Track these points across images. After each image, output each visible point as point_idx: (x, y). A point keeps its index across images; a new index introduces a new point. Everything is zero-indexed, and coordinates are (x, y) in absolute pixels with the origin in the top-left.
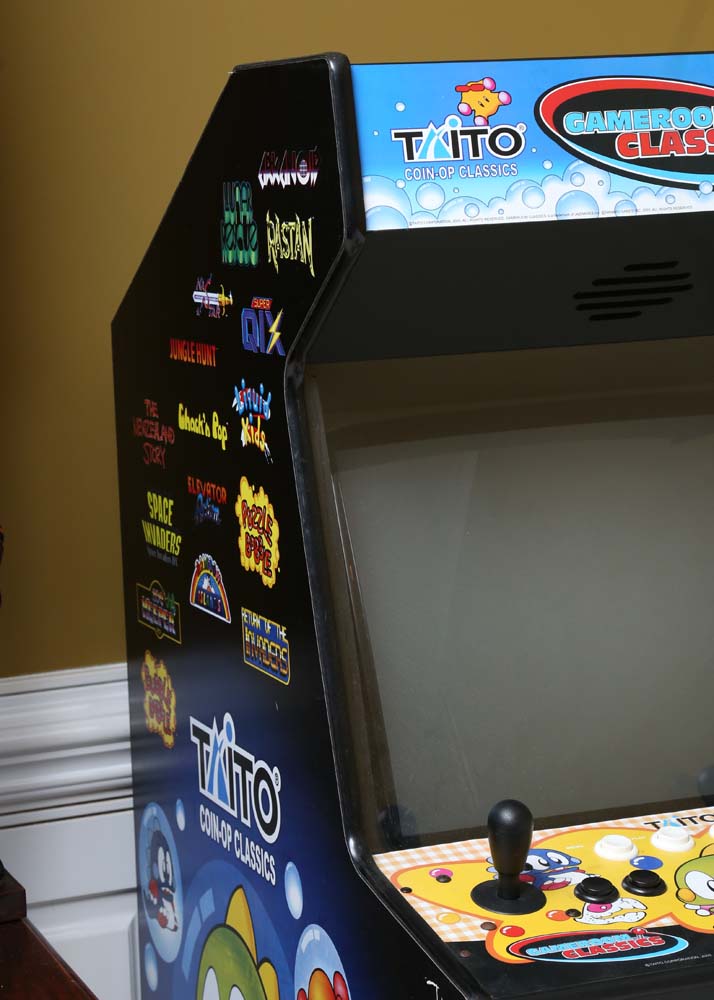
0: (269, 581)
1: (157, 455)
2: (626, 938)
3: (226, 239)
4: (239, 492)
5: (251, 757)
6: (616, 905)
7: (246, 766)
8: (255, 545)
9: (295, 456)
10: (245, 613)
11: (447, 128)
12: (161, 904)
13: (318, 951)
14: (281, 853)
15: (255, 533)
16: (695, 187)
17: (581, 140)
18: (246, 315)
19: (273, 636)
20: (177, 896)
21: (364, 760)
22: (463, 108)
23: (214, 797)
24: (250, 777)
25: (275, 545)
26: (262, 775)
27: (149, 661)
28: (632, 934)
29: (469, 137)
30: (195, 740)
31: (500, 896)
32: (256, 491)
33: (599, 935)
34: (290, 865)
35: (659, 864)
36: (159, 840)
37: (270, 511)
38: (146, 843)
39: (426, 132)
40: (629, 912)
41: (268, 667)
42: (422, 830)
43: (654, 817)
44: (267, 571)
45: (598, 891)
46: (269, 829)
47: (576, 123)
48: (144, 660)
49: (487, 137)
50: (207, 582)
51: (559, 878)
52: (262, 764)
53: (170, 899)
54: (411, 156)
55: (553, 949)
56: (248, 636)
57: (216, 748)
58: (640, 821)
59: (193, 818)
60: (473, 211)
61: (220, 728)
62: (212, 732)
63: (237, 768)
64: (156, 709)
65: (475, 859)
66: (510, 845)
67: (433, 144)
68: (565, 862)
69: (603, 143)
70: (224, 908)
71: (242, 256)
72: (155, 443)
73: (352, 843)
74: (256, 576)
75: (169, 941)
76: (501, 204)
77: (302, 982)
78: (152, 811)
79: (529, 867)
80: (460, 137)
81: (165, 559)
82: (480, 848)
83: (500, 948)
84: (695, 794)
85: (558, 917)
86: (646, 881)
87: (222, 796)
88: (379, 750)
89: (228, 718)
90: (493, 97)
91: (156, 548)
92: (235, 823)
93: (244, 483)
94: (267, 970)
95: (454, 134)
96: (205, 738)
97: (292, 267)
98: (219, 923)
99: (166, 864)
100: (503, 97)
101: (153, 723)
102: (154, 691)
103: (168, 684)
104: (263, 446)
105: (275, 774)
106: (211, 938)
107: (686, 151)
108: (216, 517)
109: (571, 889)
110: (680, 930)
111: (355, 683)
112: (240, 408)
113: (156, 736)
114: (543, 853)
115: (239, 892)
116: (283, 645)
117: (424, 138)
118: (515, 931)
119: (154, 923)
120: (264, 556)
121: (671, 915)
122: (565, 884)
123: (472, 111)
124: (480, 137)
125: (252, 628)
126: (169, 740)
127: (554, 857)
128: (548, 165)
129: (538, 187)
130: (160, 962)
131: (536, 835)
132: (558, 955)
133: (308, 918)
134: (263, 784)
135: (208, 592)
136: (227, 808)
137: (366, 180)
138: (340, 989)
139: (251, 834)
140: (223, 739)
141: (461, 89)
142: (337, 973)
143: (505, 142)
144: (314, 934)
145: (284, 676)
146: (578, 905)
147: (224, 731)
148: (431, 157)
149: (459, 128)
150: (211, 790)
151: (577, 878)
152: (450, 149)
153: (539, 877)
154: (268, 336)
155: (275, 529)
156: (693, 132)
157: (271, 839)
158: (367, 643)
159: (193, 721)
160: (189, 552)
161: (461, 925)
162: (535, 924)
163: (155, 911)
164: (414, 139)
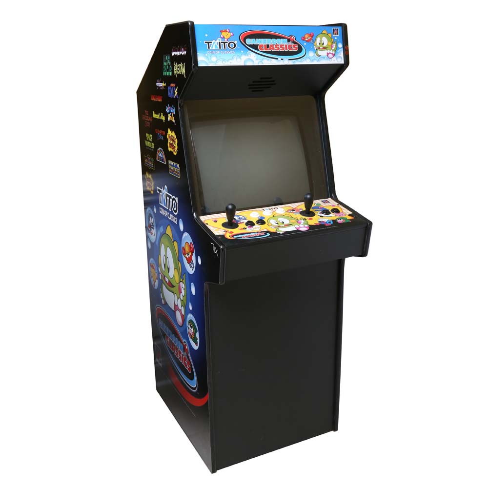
0: (175, 154)
1: (148, 124)
2: (256, 234)
3: (164, 69)
4: (168, 132)
5: (171, 195)
6: (254, 227)
7: (170, 197)
8: (172, 145)
9: (181, 123)
10: (169, 162)
11: (218, 41)
12: (151, 230)
13: (187, 238)
14: (178, 217)
15: (172, 142)
16: (277, 59)
17: (250, 46)
18: (169, 88)
19: (176, 167)
20: (154, 228)
21: (197, 195)
22: (222, 36)
23: (163, 205)
24: (171, 200)
25: (176, 145)
26: (174, 199)
27: (147, 174)
28: (258, 233)
29: (223, 44)
30: (158, 192)
31: (228, 225)
32: (172, 132)
33: (250, 233)
34: (180, 220)
35: (264, 218)
36: (150, 216)
37: (175, 137)
38: (147, 216)
39: (213, 42)
40: (257, 228)
41: (174, 174)
42: (210, 211)
43: (264, 208)
44: (175, 151)
45: (250, 224)
46: (175, 212)
47: (249, 41)
48: (146, 174)
49: (227, 44)
50: (161, 154)
51: (242, 221)
52: (174, 197)
53: (153, 228)
54: (209, 48)
55: (240, 236)
56: (170, 167)
57: (163, 194)
58: (260, 209)
59: (158, 210)
60: (224, 62)
61: (164, 189)
62: (162, 190)
63: (168, 198)
64: (149, 185)
65: (223, 217)
66: (231, 213)
67: (214, 45)
68: (243, 218)
69: (255, 47)
70: (165, 229)
71: (168, 74)
72: (147, 121)
73: (194, 214)
74: (172, 153)
75: (153, 238)
76: (231, 61)
77: (183, 245)
78: (149, 209)
79: (235, 219)
80: (221, 44)
81: (151, 149)
82: (224, 215)
83: (228, 236)
84: (273, 203)
85: (241, 229)
86: (261, 222)
87: (165, 205)
88: (201, 194)
89: (166, 186)
90: (229, 34)
91: (148, 147)
92: (168, 211)
93: (169, 130)
94: (175, 243)
95: (220, 43)
96: (160, 191)
97: (180, 76)
98: (164, 233)
99: (152, 221)
100: (232, 34)
101: (148, 189)
102: (148, 181)
103: (152, 179)
104: (173, 121)
105: (177, 199)
106: (163, 237)
107: (275, 49)
108: (162, 139)
109: (244, 223)
110: (268, 232)
111: (195, 177)
112: (168, 112)
113: (149, 192)
114: (238, 216)
115: (169, 227)
116: (178, 169)
117: (212, 43)
118: (232, 232)
119: (149, 234)
120: (174, 147)
121: (266, 229)
122: (243, 223)
123: (224, 37)
124: (226, 44)
125: (171, 165)
126: (152, 192)
127: (241, 217)
128: (242, 52)
129: (240, 57)
130: (151, 243)
131: (237, 212)
132: (241, 237)
133: (184, 231)
134: (174, 201)
135: (161, 157)
136: (166, 207)
137: (198, 53)
138: (192, 246)
139: (171, 213)
140: (165, 191)
141: (221, 32)
142: (191, 243)
143: (232, 45)
144: (186, 234)
145: (179, 176)
146: (246, 227)
147: (165, 190)
148: (214, 48)
149: (221, 41)
150: (162, 203)
151: (246, 221)
152: (218, 46)
153: (238, 221)
154: (174, 93)
155: (176, 141)
156: (277, 45)
157: (176, 214)
158: (198, 165)
159: (158, 188)
160: (156, 147)
161: (219, 231)
162: (236, 231)
163: (150, 231)
164: (210, 44)
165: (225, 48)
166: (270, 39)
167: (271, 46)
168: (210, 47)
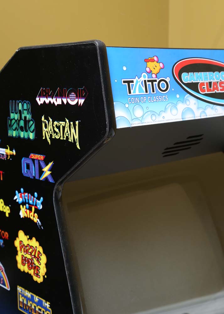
11: (142, 79)
17: (188, 85)
22: (148, 70)
29: (150, 83)
39: (135, 81)
47: (187, 78)
49: (157, 83)
54: (130, 92)
60: (154, 118)
69: (194, 86)
76: (163, 114)
80: (147, 83)
90: (157, 64)
95: (145, 81)
100: (161, 65)
107: (220, 90)
117: (134, 83)
123: (151, 71)
124: (154, 83)
128: (178, 96)
129: (175, 106)
137: (114, 103)
141: (147, 61)
143: (163, 86)
148: (137, 93)
149: (147, 79)
152: (144, 89)
164: (131, 84)
165: (153, 91)
166: (211, 73)
167: (215, 83)
168: (132, 91)
